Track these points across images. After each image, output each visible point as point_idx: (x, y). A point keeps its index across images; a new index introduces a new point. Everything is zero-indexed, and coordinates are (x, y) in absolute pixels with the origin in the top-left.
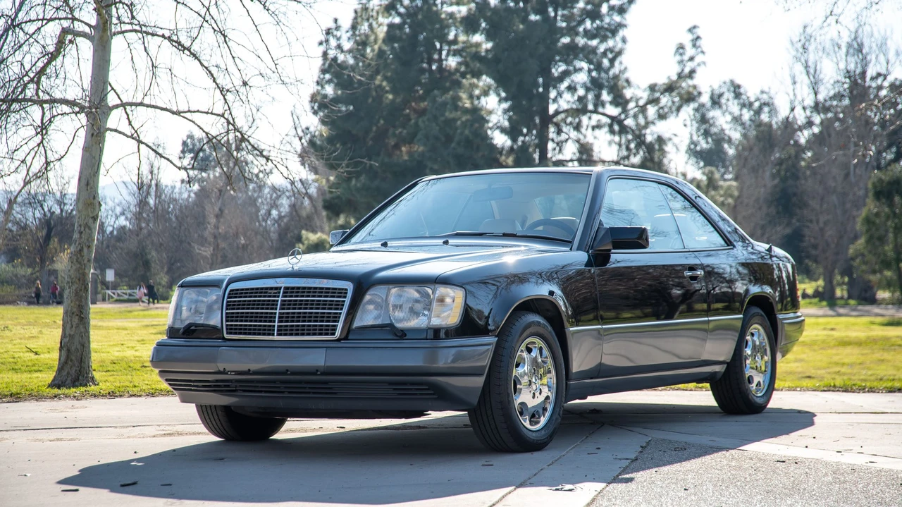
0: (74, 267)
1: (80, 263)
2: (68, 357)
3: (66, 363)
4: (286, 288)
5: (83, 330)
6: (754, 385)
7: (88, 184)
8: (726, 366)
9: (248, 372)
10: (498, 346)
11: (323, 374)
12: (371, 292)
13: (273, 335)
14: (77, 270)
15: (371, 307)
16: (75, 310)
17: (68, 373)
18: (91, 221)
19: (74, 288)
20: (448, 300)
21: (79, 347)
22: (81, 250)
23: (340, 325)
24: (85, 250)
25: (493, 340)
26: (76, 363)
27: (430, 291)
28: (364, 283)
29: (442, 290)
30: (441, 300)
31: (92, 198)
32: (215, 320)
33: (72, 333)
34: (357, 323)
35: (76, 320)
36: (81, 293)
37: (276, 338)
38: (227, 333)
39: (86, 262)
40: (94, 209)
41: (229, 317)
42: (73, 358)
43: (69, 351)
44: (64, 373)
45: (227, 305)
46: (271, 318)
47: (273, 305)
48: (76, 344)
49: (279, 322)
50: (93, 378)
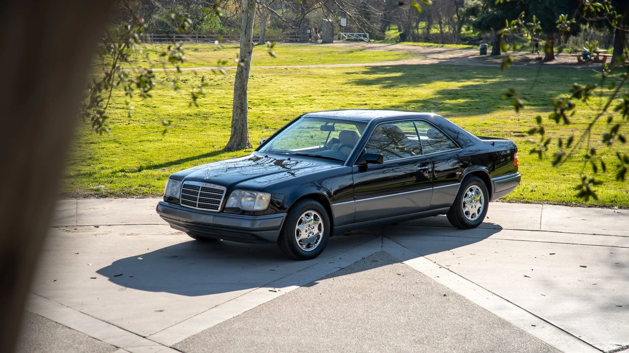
0: (238, 81)
1: (241, 79)
2: (235, 132)
3: (234, 135)
4: (202, 187)
5: (243, 117)
6: (470, 216)
7: (246, 33)
8: (449, 208)
9: (187, 222)
10: (287, 216)
11: (212, 226)
12: (233, 192)
13: (196, 207)
14: (240, 83)
15: (233, 198)
16: (239, 105)
17: (235, 141)
18: (248, 54)
19: (238, 93)
20: (264, 198)
21: (241, 126)
22: (242, 71)
23: (220, 205)
24: (244, 71)
25: (284, 215)
26: (239, 136)
27: (256, 194)
28: (231, 187)
29: (261, 194)
30: (261, 198)
31: (248, 41)
32: (178, 196)
33: (237, 118)
34: (227, 206)
35: (239, 111)
36: (242, 96)
37: (197, 208)
38: (182, 203)
39: (244, 78)
40: (249, 47)
41: (183, 196)
42: (238, 132)
43: (235, 128)
44: (233, 141)
45: (183, 191)
46: (195, 199)
47: (196, 194)
48: (239, 125)
49: (199, 202)
50: (249, 144)
